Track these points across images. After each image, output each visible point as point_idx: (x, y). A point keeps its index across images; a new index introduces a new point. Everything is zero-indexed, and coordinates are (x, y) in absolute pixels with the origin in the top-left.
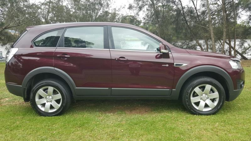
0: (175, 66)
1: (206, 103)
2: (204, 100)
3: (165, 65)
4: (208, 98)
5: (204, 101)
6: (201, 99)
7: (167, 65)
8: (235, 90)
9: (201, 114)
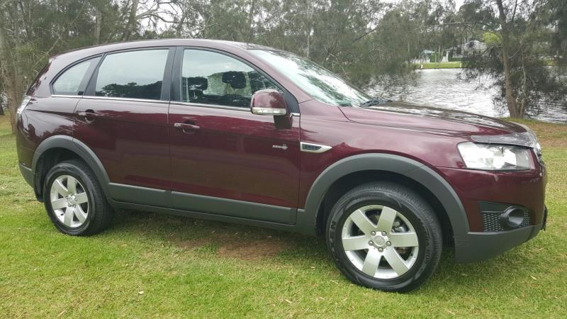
0: (302, 150)
1: (383, 257)
2: (379, 248)
3: (279, 147)
4: (389, 244)
5: (381, 249)
6: (371, 243)
7: (284, 147)
8: (471, 231)
9: (367, 286)
